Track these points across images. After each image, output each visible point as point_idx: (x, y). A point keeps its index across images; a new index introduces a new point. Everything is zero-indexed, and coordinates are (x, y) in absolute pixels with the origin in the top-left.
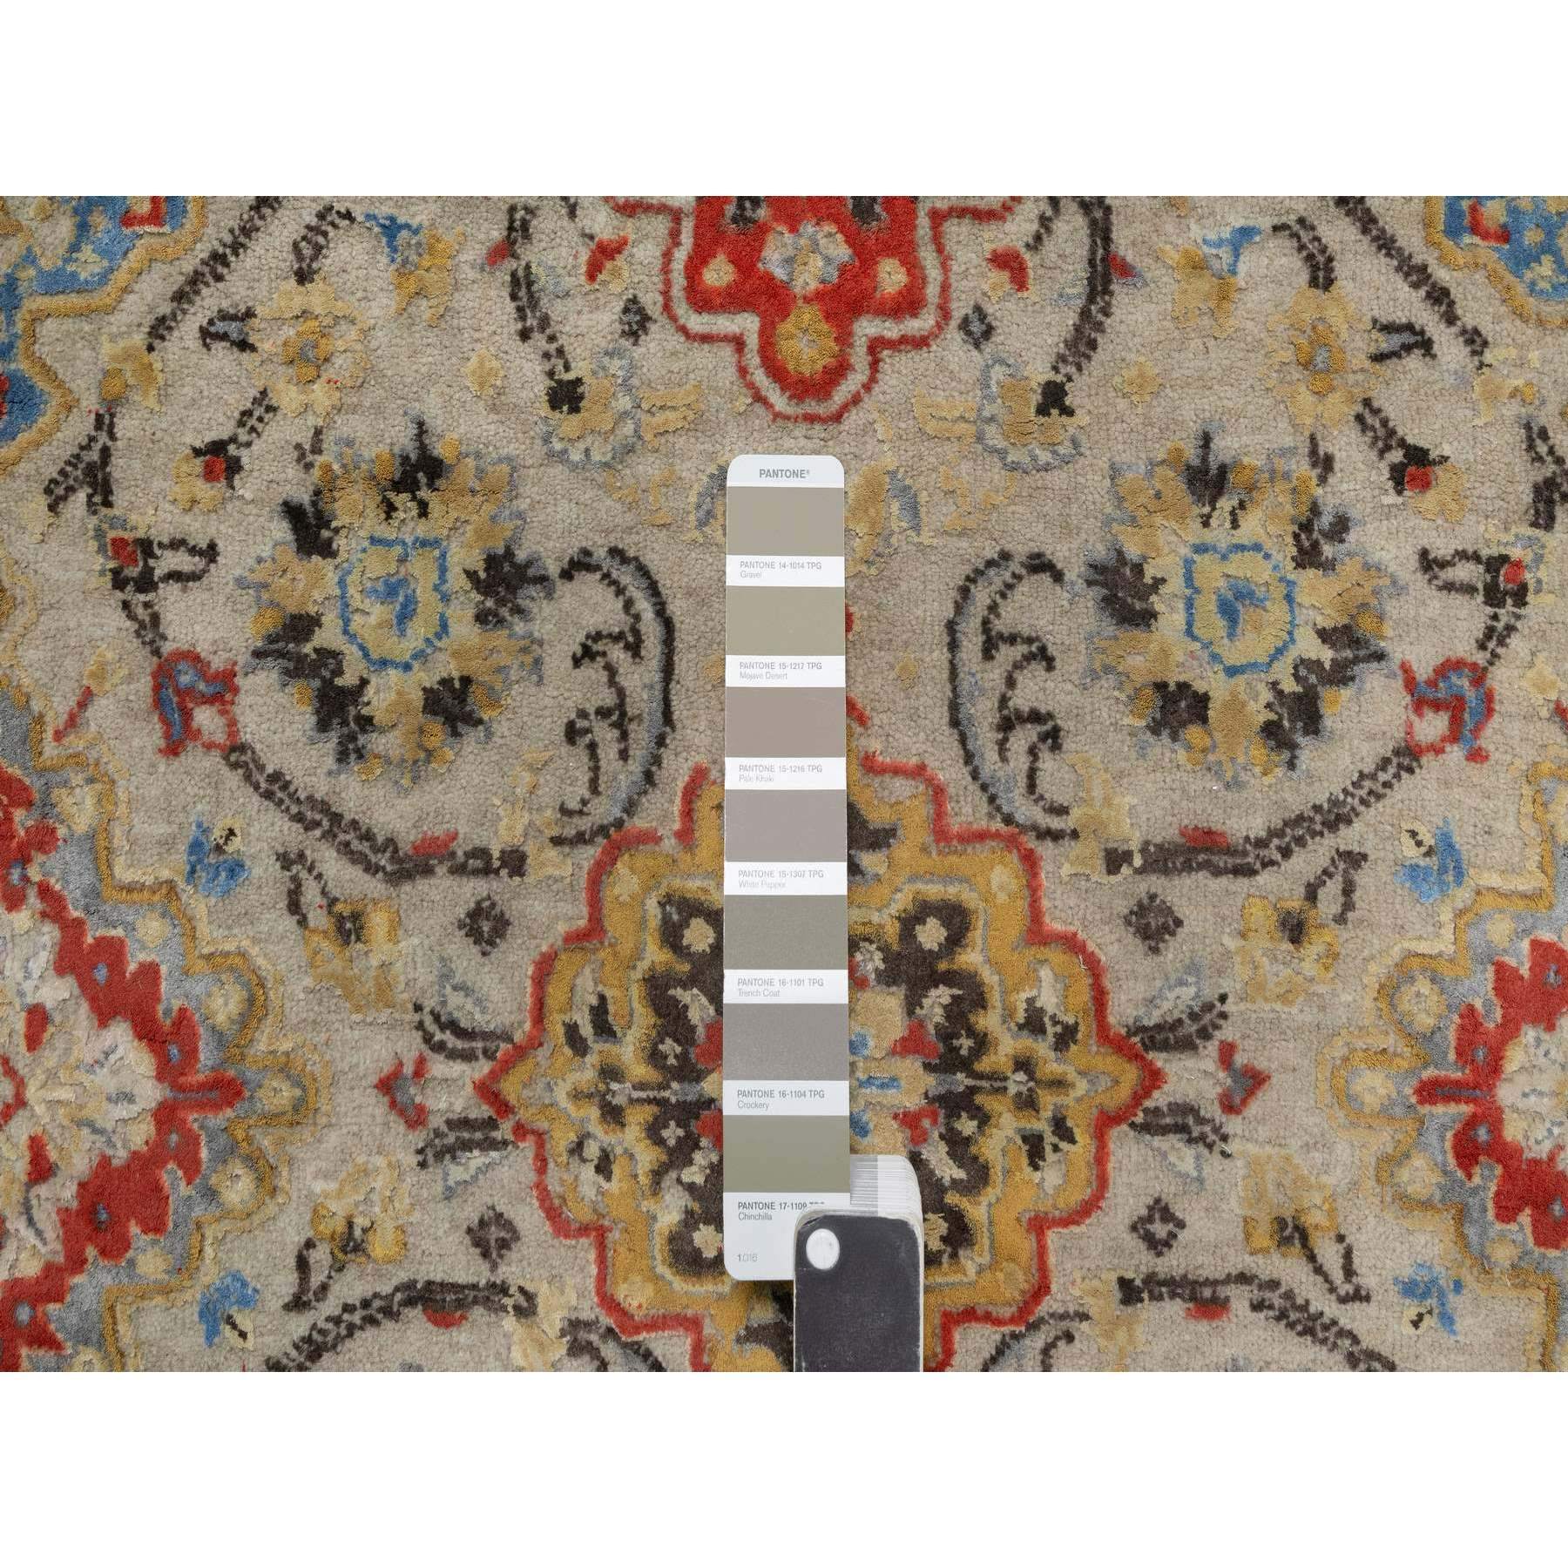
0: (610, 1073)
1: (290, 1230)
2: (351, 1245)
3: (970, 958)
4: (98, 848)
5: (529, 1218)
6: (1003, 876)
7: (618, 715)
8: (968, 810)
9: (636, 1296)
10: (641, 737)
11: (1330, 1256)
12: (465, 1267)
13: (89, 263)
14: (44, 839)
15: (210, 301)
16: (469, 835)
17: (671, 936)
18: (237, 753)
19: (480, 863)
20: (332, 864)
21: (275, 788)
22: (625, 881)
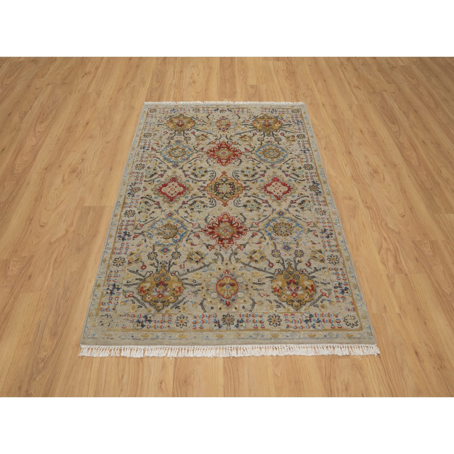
0: (212, 188)
1: (192, 194)
2: (195, 195)
3: (234, 184)
4: (181, 180)
5: (206, 194)
6: (236, 181)
7: (213, 176)
8: (233, 179)
9: (213, 196)
10: (214, 177)
11: (257, 195)
12: (202, 196)
13: (182, 161)
14: (177, 180)
15: (189, 162)
16: (203, 180)
17: (216, 183)
18: (189, 177)
19: (204, 181)
20: (195, 181)
21: (192, 178)
22: (213, 181)
